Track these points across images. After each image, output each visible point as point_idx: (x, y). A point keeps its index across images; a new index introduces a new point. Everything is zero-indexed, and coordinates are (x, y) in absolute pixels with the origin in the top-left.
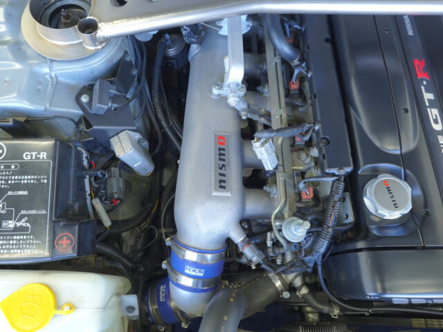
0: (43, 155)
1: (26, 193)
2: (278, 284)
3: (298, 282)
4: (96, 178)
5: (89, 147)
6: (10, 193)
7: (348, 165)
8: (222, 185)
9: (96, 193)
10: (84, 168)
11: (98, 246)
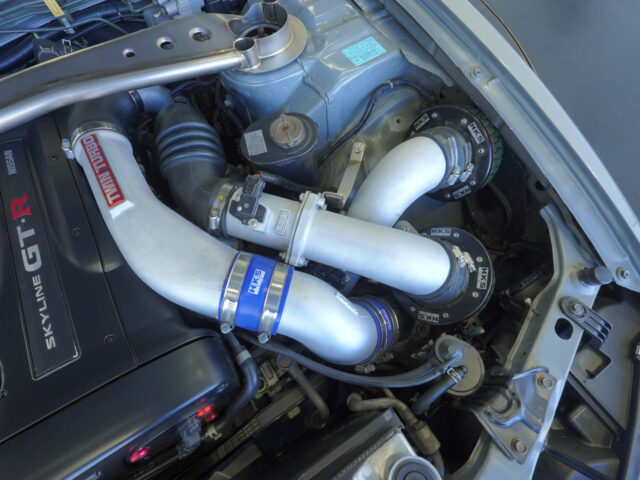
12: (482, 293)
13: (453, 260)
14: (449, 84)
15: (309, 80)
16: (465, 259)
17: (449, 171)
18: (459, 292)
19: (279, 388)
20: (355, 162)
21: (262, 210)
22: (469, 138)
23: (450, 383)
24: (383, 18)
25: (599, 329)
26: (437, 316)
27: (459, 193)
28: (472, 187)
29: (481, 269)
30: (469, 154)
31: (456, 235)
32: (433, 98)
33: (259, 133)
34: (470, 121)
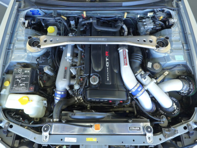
0: (29, 71)
1: (25, 79)
2: (76, 99)
3: (81, 99)
4: (41, 76)
5: (39, 69)
6: (22, 79)
7: (88, 74)
8: (65, 78)
9: (40, 79)
10: (38, 74)
11: (40, 91)
12: (175, 114)
13: (173, 105)
14: (193, 74)
15: (165, 57)
16: (175, 106)
17: (182, 90)
18: (170, 111)
19: (128, 106)
20: (164, 75)
21: (146, 78)
22: (190, 86)
23: (160, 122)
24: (188, 52)
25: (192, 132)
26: (164, 113)
27: (182, 94)
28: (185, 95)
29: (177, 110)
30: (188, 89)
31: (176, 101)
32: (189, 72)
33: (151, 63)
34: (192, 84)
